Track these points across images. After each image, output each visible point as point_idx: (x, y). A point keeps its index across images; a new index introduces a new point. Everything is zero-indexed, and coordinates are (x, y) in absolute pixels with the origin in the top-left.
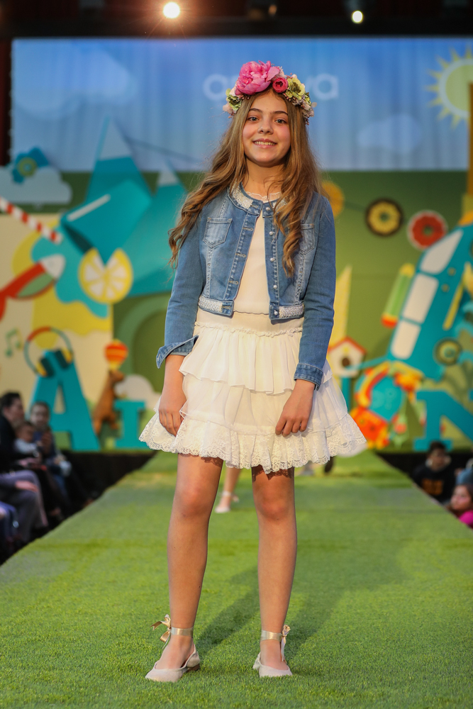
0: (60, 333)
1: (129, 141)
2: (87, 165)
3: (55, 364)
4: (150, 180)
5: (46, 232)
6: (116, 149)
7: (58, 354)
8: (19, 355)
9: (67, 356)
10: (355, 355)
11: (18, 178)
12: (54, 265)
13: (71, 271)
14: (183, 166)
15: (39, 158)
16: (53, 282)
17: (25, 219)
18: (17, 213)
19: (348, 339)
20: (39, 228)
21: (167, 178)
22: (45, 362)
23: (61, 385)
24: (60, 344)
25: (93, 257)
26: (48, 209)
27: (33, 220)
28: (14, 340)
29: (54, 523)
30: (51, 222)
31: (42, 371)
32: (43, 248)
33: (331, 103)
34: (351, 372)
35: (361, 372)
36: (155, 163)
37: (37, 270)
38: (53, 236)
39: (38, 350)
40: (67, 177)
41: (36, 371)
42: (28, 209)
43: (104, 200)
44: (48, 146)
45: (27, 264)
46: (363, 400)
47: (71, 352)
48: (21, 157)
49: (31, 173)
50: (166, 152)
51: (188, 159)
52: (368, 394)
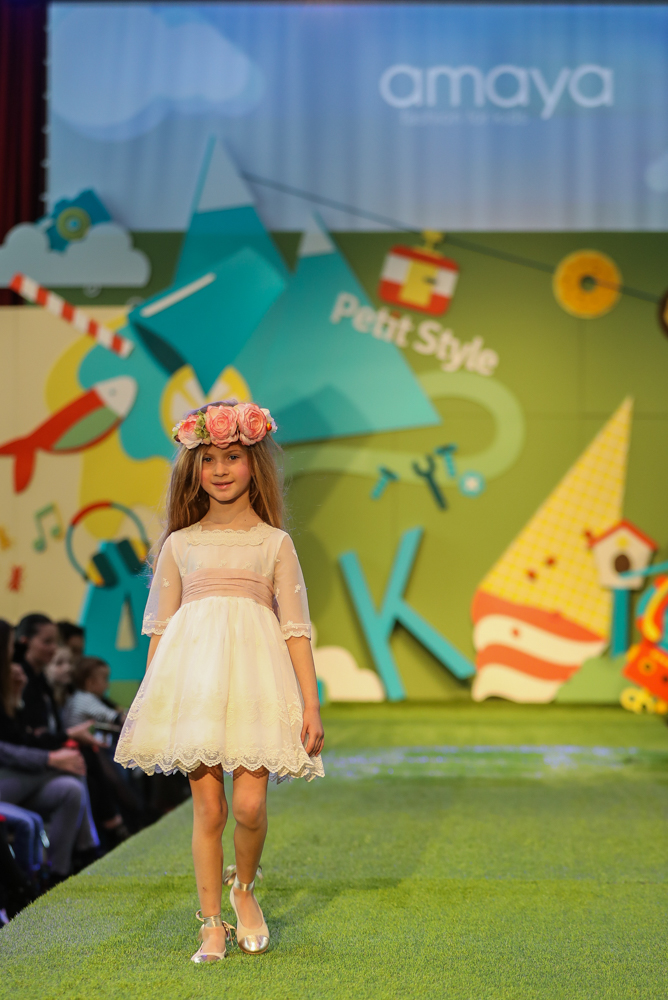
0: (128, 512)
1: (248, 178)
2: (177, 220)
3: (117, 564)
4: (285, 245)
5: (105, 337)
6: (227, 192)
7: (125, 547)
8: (57, 548)
9: (140, 551)
10: (638, 552)
11: (57, 243)
12: (119, 395)
13: (147, 403)
14: (343, 223)
15: (93, 208)
16: (118, 423)
17: (68, 315)
18: (55, 303)
19: (625, 524)
20: (93, 329)
21: (315, 244)
22: (100, 560)
23: (128, 600)
24: (129, 531)
25: (186, 379)
26: (110, 296)
27: (82, 316)
28: (49, 522)
29: (111, 841)
30: (113, 320)
31: (96, 577)
32: (98, 364)
33: (601, 113)
34: (633, 581)
35: (647, 581)
36: (294, 217)
37: (90, 402)
38: (117, 343)
39: (89, 541)
40: (142, 241)
41: (86, 578)
42: (74, 297)
43: (206, 280)
44: (108, 188)
45: (73, 392)
46: (651, 631)
47: (147, 545)
48: (63, 205)
49: (80, 234)
50: (313, 198)
51: (352, 211)
52: (658, 620)
